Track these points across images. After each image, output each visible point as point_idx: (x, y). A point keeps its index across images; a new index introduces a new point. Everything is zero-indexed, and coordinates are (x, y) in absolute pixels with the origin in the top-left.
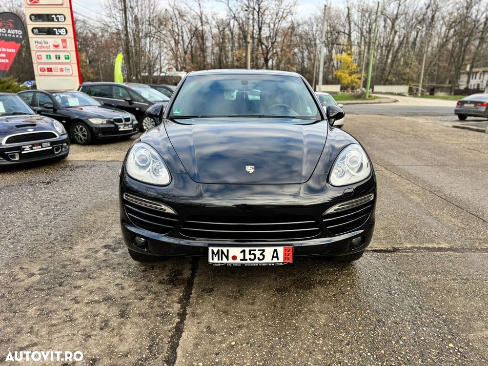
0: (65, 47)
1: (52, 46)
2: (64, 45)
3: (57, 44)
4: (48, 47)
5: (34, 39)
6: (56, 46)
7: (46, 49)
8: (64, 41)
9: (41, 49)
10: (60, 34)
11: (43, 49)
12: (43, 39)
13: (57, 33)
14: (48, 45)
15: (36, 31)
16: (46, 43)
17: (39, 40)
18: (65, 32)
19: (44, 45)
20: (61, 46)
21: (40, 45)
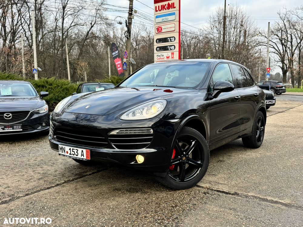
0: (173, 58)
1: (165, 57)
2: (172, 56)
3: (168, 56)
4: (163, 59)
5: (157, 54)
6: (168, 57)
7: (162, 60)
8: (173, 54)
9: (159, 60)
10: (171, 50)
11: (161, 60)
12: (161, 54)
13: (169, 49)
14: (163, 57)
15: (158, 49)
16: (163, 56)
17: (159, 54)
18: (174, 48)
19: (162, 57)
20: (171, 57)
21: (159, 57)
